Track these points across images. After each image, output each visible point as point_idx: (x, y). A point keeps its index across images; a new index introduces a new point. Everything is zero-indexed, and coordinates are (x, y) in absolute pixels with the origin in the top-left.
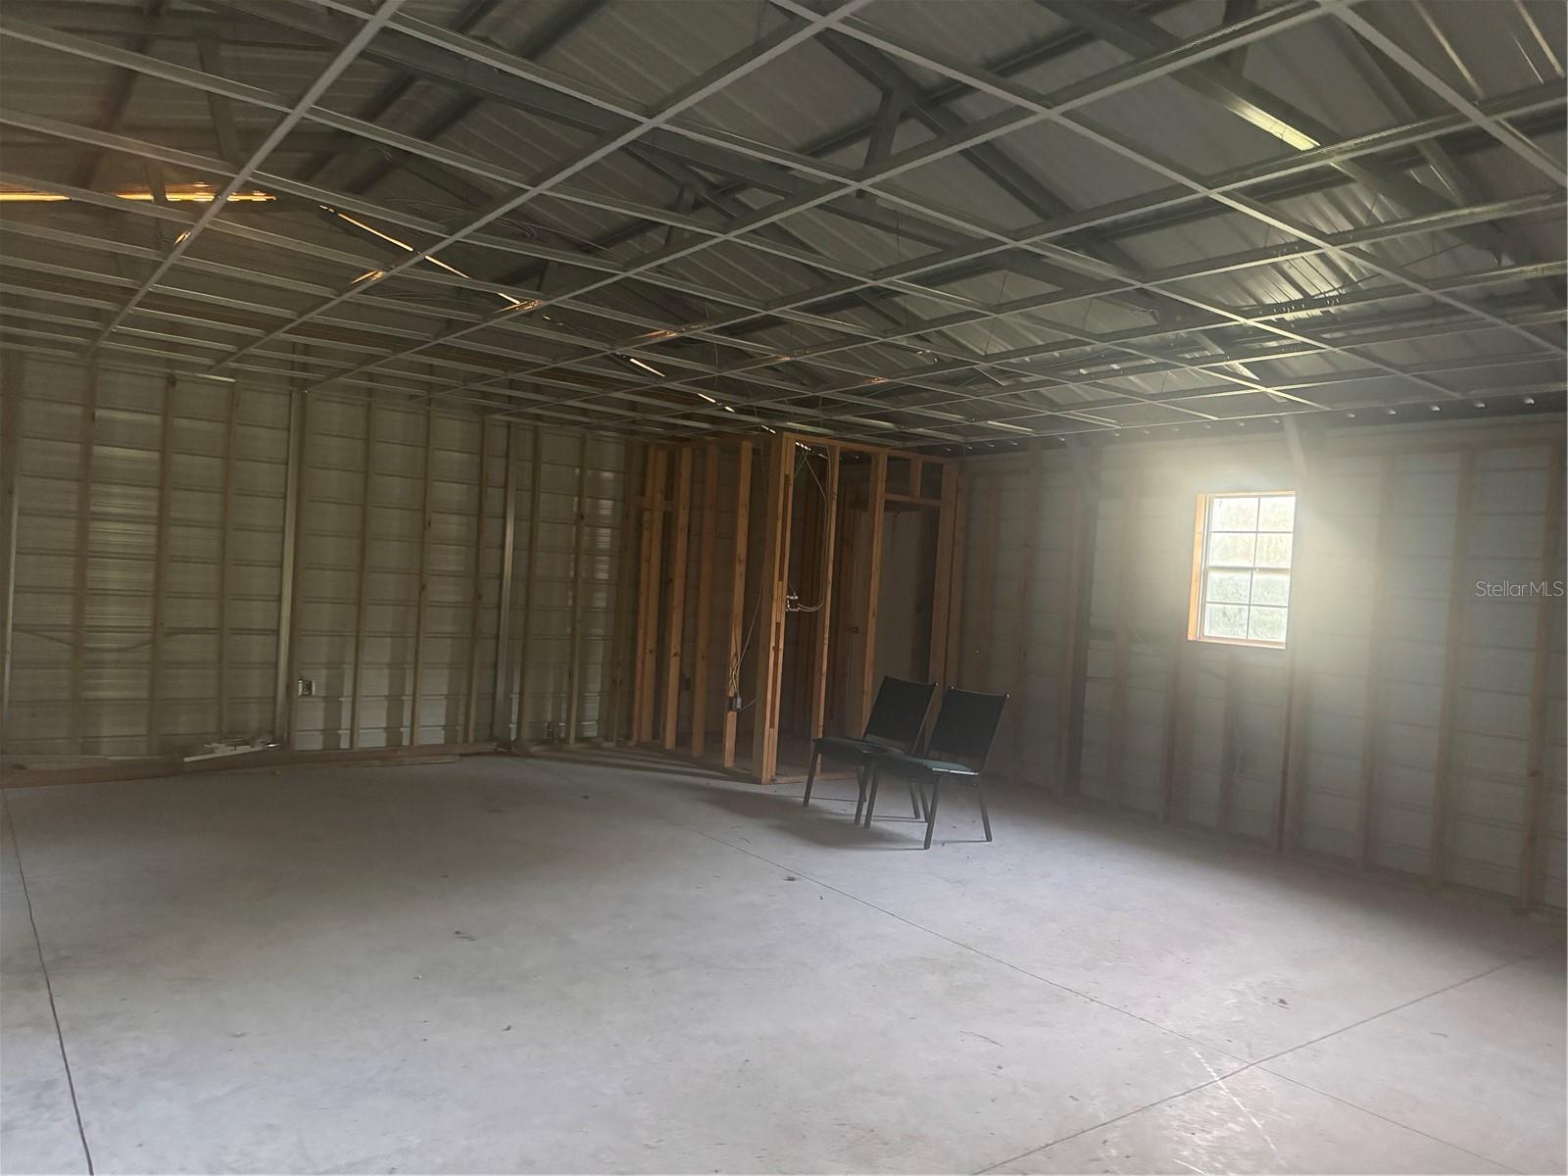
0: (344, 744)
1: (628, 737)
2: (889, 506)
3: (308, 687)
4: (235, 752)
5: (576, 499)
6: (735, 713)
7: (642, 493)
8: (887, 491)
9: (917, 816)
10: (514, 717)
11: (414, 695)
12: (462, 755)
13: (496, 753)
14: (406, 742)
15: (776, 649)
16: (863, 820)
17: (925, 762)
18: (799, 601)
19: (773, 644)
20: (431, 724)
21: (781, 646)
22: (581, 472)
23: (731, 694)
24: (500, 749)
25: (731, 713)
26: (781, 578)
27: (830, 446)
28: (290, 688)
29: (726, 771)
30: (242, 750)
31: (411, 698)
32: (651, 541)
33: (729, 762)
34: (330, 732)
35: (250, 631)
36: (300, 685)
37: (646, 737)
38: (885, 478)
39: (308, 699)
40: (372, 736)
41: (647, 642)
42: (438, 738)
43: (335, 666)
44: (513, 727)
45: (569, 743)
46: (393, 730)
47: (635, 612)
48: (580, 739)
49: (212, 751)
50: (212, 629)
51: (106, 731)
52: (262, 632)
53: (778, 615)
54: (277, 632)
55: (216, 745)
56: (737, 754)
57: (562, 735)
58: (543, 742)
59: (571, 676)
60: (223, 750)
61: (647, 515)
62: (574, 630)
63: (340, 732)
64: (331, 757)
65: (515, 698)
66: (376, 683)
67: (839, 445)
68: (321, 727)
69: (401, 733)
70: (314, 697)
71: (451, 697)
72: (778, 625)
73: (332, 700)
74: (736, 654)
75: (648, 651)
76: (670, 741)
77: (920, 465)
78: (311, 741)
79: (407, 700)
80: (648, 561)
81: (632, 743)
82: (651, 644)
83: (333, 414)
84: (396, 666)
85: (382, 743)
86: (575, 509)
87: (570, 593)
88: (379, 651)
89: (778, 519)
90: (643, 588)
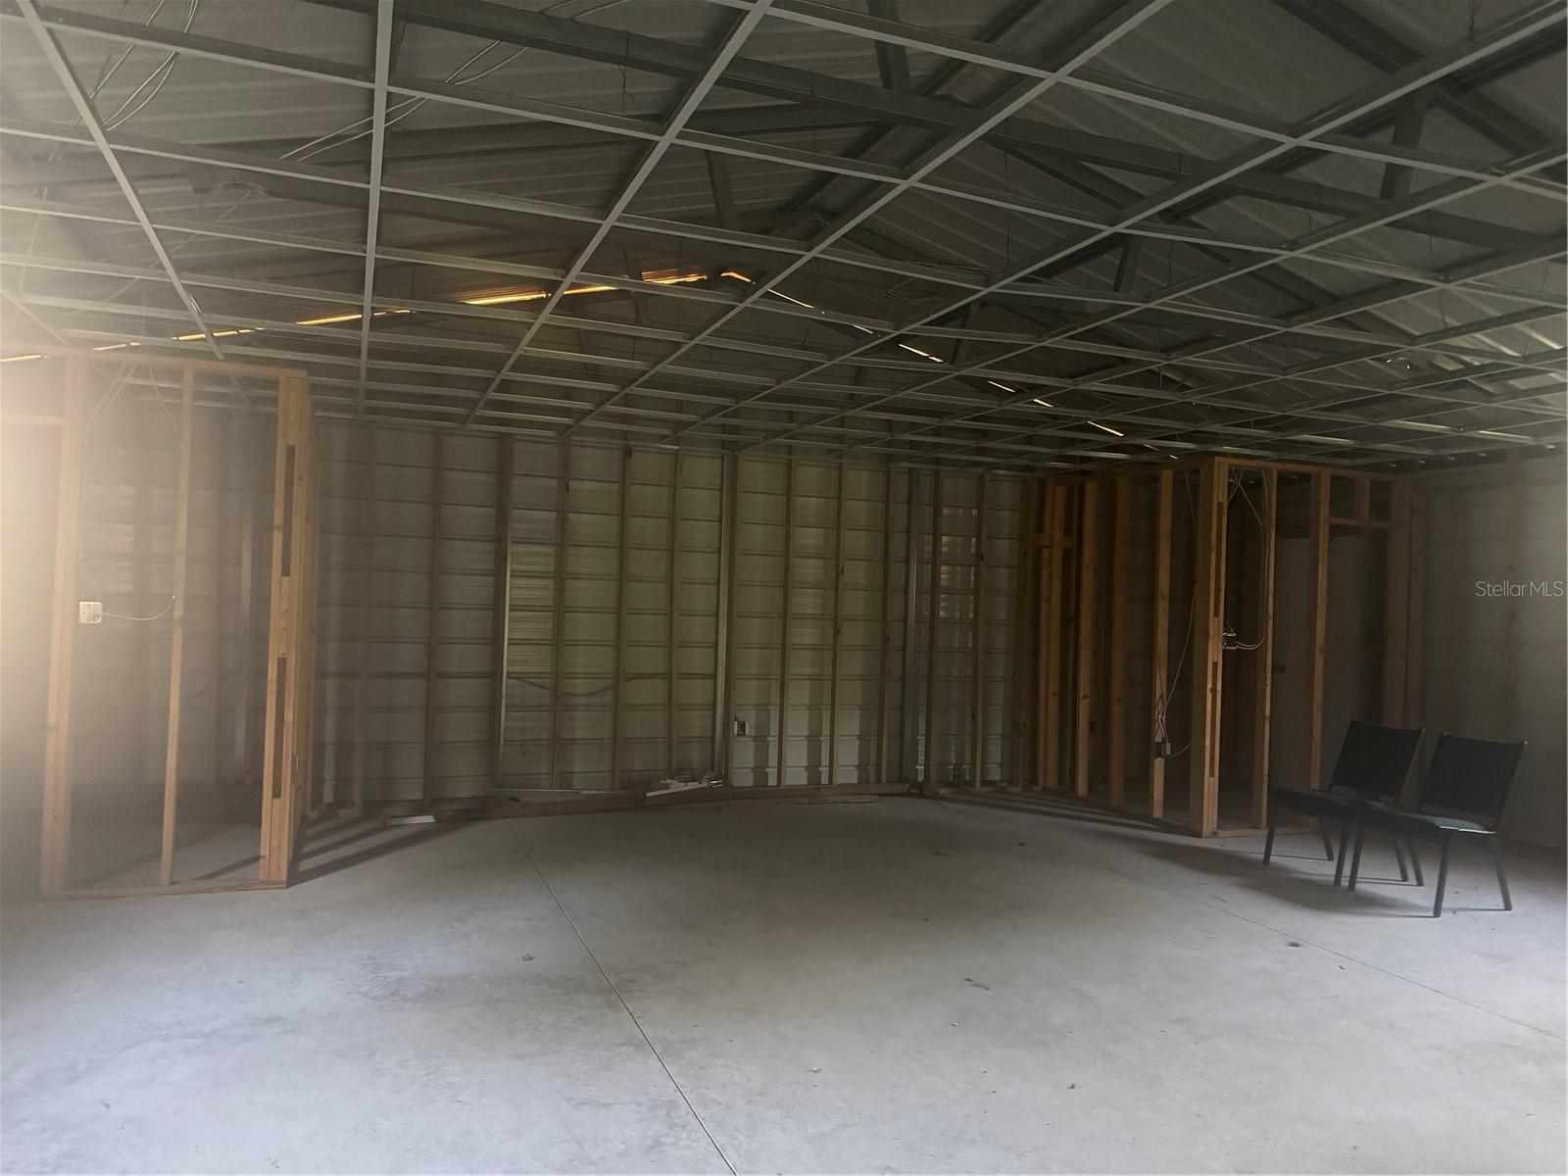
0: (772, 781)
1: (1033, 781)
2: (1335, 531)
3: (742, 726)
4: (686, 788)
5: (974, 540)
6: (1163, 760)
7: (1040, 529)
8: (1331, 515)
9: (1405, 878)
10: (921, 758)
11: (832, 736)
12: (879, 795)
13: (907, 794)
14: (825, 780)
15: (1214, 691)
16: (1345, 882)
17: (1428, 818)
18: (1237, 638)
19: (1209, 686)
20: (847, 766)
21: (1219, 688)
22: (980, 512)
23: (1158, 738)
24: (912, 791)
25: (1159, 759)
26: (1216, 614)
27: (1266, 469)
28: (727, 727)
29: (1156, 822)
30: (692, 786)
31: (828, 738)
32: (1050, 578)
33: (1158, 812)
34: (760, 770)
35: (691, 676)
36: (736, 726)
37: (1052, 782)
38: (1328, 500)
39: (740, 739)
40: (796, 776)
41: (1050, 682)
42: (853, 778)
43: (763, 708)
44: (920, 768)
45: (974, 786)
46: (813, 768)
47: (1036, 652)
48: (985, 783)
49: (667, 787)
50: (661, 674)
51: (578, 767)
52: (704, 676)
53: (1215, 654)
54: (715, 676)
55: (669, 781)
56: (1167, 804)
57: (967, 778)
58: (950, 785)
59: (974, 718)
60: (677, 786)
61: (1045, 553)
62: (976, 671)
63: (768, 770)
64: (760, 793)
65: (921, 739)
66: (798, 725)
67: (1275, 467)
68: (752, 766)
69: (820, 772)
70: (748, 737)
71: (863, 738)
72: (1215, 664)
73: (761, 739)
74: (1162, 697)
75: (1051, 693)
76: (1082, 787)
77: (1368, 485)
78: (743, 779)
79: (825, 739)
80: (1049, 600)
81: (1037, 789)
82: (1054, 685)
83: (759, 472)
84: (814, 708)
85: (804, 782)
86: (973, 550)
87: (970, 635)
88: (800, 694)
89: (1211, 550)
90: (1043, 626)
